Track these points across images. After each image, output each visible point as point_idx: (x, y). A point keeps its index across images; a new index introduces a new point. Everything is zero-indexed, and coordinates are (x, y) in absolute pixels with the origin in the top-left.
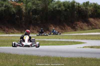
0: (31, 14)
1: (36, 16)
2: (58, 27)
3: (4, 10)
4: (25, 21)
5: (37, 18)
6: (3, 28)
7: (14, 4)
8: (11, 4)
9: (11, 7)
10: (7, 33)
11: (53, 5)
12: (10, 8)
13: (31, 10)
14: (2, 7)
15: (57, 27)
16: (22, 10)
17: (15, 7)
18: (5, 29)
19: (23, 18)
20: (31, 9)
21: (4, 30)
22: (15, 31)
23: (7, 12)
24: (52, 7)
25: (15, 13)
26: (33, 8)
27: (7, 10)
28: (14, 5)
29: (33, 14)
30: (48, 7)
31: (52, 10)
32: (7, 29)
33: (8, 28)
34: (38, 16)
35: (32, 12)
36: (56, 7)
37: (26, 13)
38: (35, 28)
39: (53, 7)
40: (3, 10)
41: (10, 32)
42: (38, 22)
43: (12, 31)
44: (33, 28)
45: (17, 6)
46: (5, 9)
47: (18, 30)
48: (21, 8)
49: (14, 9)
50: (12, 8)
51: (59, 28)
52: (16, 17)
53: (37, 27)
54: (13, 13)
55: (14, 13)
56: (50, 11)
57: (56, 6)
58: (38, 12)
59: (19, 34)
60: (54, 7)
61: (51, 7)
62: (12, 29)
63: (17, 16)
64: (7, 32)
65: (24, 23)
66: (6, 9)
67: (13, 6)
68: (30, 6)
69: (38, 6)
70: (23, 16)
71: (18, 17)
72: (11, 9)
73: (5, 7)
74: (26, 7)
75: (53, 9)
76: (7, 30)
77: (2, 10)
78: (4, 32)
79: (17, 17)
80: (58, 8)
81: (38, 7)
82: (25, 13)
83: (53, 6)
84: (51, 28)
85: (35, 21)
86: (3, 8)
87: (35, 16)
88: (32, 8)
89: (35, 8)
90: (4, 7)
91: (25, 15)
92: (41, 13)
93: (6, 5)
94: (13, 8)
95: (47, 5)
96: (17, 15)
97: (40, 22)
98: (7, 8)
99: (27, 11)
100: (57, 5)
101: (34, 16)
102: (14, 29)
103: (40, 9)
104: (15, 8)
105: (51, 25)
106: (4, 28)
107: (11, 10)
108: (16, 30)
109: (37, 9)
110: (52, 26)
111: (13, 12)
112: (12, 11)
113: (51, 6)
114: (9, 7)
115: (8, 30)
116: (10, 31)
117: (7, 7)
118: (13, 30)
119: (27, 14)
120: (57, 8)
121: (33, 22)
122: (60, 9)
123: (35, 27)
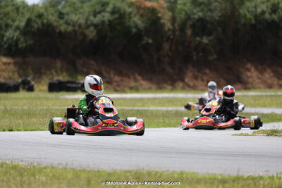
0: (189, 32)
1: (205, 40)
2: (268, 70)
3: (110, 21)
4: (170, 54)
5: (207, 44)
6: (106, 75)
7: (138, 4)
8: (131, 5)
9: (130, 14)
10: (116, 91)
11: (256, 7)
12: (127, 17)
13: (190, 23)
14: (103, 14)
15: (265, 70)
16: (162, 21)
17: (142, 11)
18: (111, 79)
19: (166, 46)
20: (188, 18)
21: (107, 80)
22: (141, 85)
23: (119, 27)
24: (252, 11)
25: (142, 31)
26: (196, 17)
27: (117, 22)
28: (139, 8)
29: (195, 34)
30: (241, 11)
31: (253, 22)
32: (117, 78)
33: (120, 74)
34: (211, 38)
35: (193, 26)
36: (263, 13)
37: (174, 31)
38: (200, 75)
39: (256, 11)
40: (107, 23)
41: (125, 86)
42: (211, 58)
43: (133, 84)
44: (196, 73)
45: (149, 8)
46: (111, 18)
47: (150, 80)
48: (160, 15)
49: (138, 17)
50: (132, 16)
51: (272, 75)
52: (144, 42)
53: (207, 71)
54: (134, 30)
55: (139, 29)
56: (245, 25)
57: (265, 9)
58: (209, 26)
59: (152, 93)
60: (259, 10)
61: (249, 12)
62: (132, 77)
63: (146, 39)
64: (119, 86)
65: (167, 59)
66: (115, 19)
67: (136, 10)
68: (186, 8)
69: (210, 10)
70: (165, 39)
71: (150, 41)
72: (130, 18)
73: (113, 13)
74: (173, 14)
75: (256, 17)
76: (116, 82)
77: (103, 22)
78: (109, 86)
79: (148, 43)
80: (270, 14)
81: (209, 13)
82: (169, 30)
83: (254, 10)
84: (249, 74)
85: (201, 54)
86: (106, 16)
87: (202, 38)
88: (192, 16)
89: (200, 14)
90: (108, 12)
91: (172, 37)
92: (219, 29)
93: (115, 8)
94: (135, 15)
95: (237, 7)
96: (148, 37)
97: (215, 56)
98: (117, 16)
99: (176, 25)
100: (267, 7)
101: (198, 39)
102: (139, 78)
103: (217, 18)
104: (142, 16)
105: (249, 66)
106: (109, 73)
107: (129, 22)
108: (144, 80)
109: (208, 19)
110: (253, 70)
111: (136, 26)
112: (132, 25)
113: (250, 10)
114: (125, 13)
115: (122, 80)
116: (126, 84)
117: (117, 12)
118: (136, 80)
119: (177, 33)
120: (267, 16)
121: (195, 58)
122: (275, 17)
123: (199, 71)
